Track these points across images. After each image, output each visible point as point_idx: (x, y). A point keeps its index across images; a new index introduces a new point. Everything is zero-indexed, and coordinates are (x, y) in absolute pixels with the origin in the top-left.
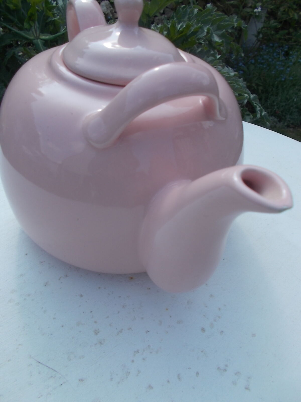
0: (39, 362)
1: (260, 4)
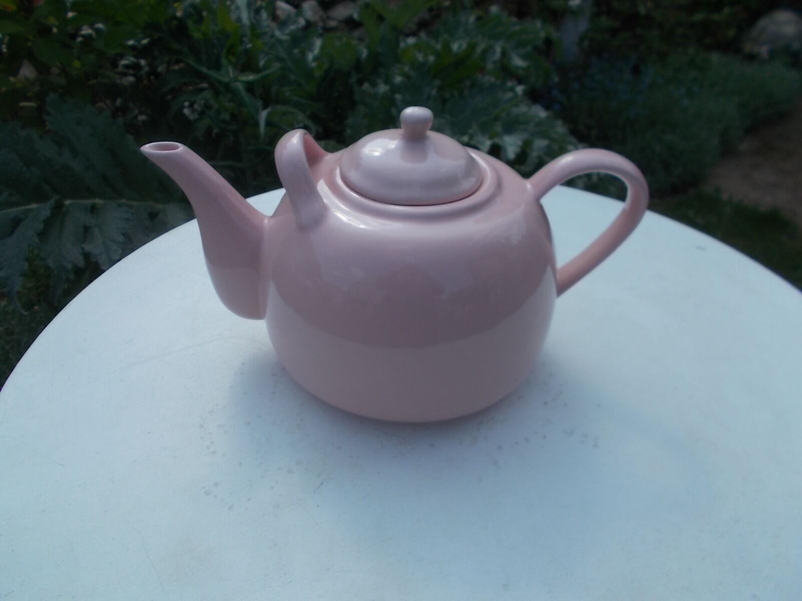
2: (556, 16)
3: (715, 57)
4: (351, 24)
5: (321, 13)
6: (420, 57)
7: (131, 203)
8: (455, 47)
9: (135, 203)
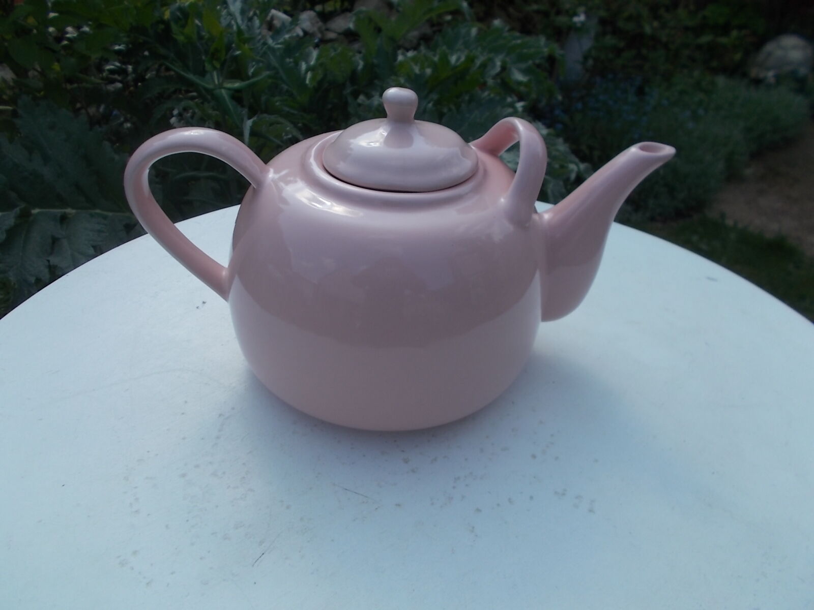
0: (346, 489)
1: (581, 9)
2: (560, 34)
3: (721, 80)
4: (351, 36)
5: (320, 24)
6: (417, 70)
7: (106, 213)
8: (453, 59)
9: (110, 214)
